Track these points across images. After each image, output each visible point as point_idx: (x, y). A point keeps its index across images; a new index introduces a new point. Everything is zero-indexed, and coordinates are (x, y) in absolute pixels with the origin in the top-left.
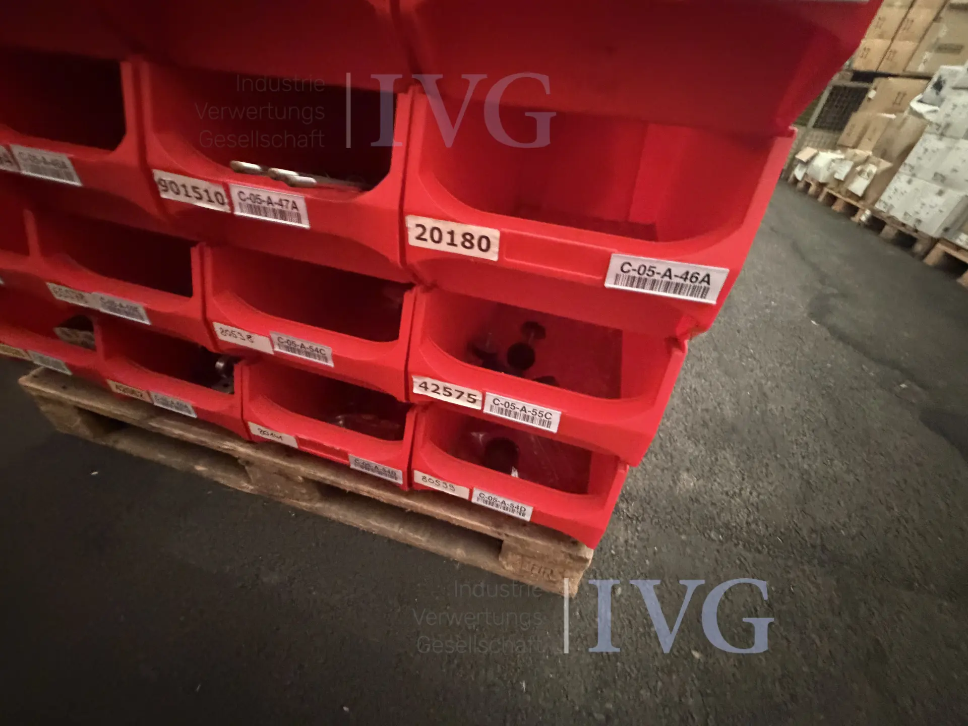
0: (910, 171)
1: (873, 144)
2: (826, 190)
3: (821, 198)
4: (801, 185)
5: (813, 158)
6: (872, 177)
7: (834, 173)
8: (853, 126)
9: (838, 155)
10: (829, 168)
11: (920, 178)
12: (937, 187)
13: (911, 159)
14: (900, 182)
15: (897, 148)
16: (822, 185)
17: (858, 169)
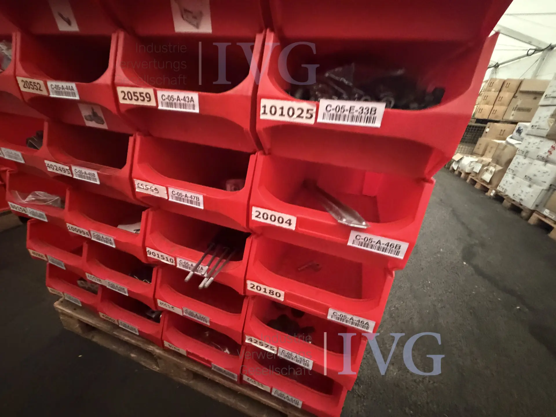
0: (512, 172)
1: (491, 155)
2: (470, 177)
3: (468, 181)
4: (456, 173)
5: (461, 159)
6: (493, 173)
7: (473, 168)
8: (480, 144)
9: (474, 159)
10: (470, 166)
11: (517, 176)
12: (527, 183)
13: (512, 166)
14: (508, 177)
15: (504, 159)
16: (468, 174)
17: (485, 168)
